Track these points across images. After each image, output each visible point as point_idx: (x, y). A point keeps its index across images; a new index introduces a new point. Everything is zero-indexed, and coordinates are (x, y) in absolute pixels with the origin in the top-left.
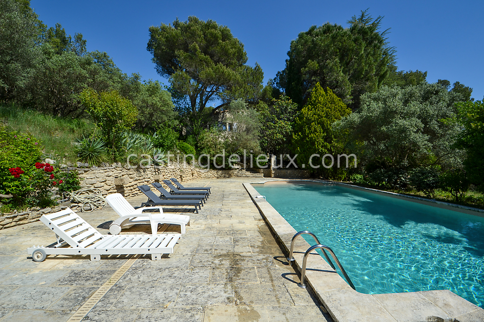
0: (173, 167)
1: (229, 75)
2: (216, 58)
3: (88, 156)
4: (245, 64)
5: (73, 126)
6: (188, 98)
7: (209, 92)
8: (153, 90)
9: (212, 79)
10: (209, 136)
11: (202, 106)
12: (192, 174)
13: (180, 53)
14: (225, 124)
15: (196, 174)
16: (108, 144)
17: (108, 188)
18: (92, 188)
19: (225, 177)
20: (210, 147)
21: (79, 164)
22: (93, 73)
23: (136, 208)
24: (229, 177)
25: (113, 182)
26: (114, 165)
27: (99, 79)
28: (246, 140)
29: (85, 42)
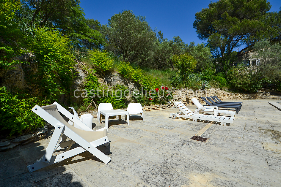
0: (212, 91)
1: (253, 24)
2: (241, 16)
3: (176, 85)
4: (268, 12)
5: (166, 73)
6: (219, 49)
7: (235, 41)
8: (200, 49)
9: (239, 31)
10: (237, 70)
11: (229, 51)
12: (224, 96)
13: (215, 22)
14: (249, 61)
15: (226, 96)
16: (183, 79)
17: (183, 99)
18: (177, 99)
19: (250, 99)
20: (237, 78)
21: (172, 88)
22: (174, 48)
23: (203, 106)
24: (253, 99)
25: (185, 97)
26: (185, 89)
27: (176, 49)
28: (271, 70)
29: (162, 34)
